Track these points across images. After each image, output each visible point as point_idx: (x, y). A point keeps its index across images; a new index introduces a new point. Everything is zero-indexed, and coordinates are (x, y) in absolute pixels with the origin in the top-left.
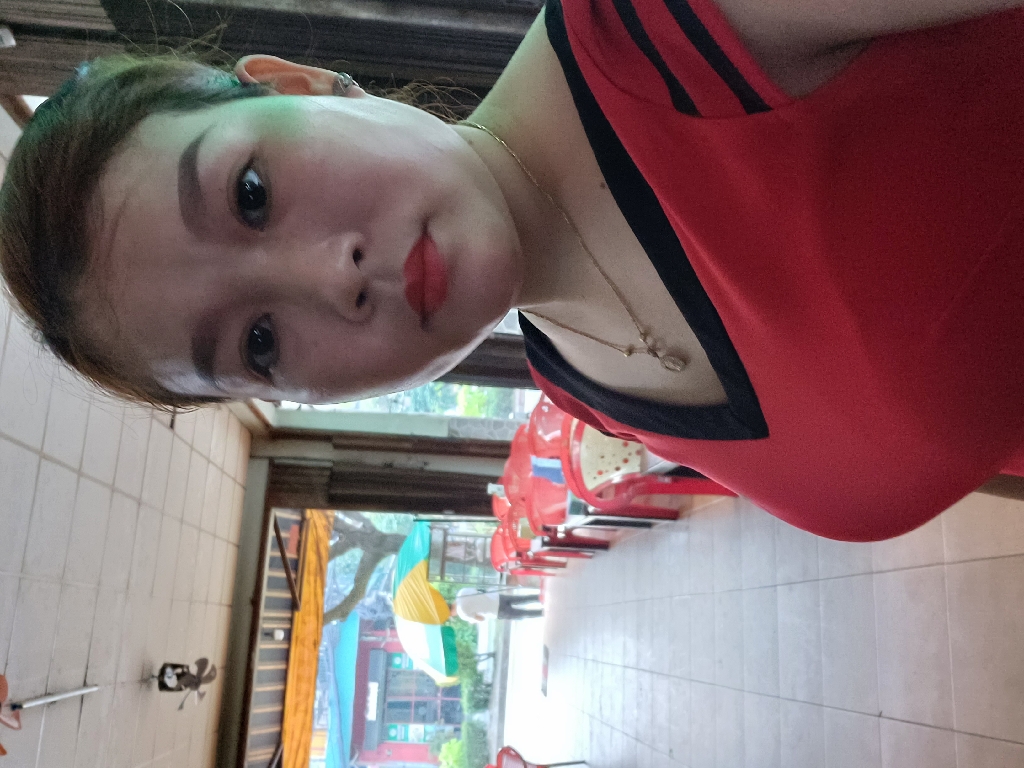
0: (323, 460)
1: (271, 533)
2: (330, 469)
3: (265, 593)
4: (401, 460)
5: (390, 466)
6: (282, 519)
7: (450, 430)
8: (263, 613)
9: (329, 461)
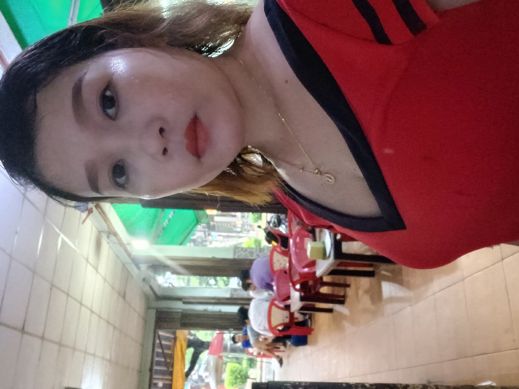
0: (179, 309)
1: (158, 341)
2: (181, 312)
3: (156, 368)
4: (210, 308)
5: (206, 310)
6: (162, 335)
7: (232, 294)
8: (155, 376)
9: (181, 309)
